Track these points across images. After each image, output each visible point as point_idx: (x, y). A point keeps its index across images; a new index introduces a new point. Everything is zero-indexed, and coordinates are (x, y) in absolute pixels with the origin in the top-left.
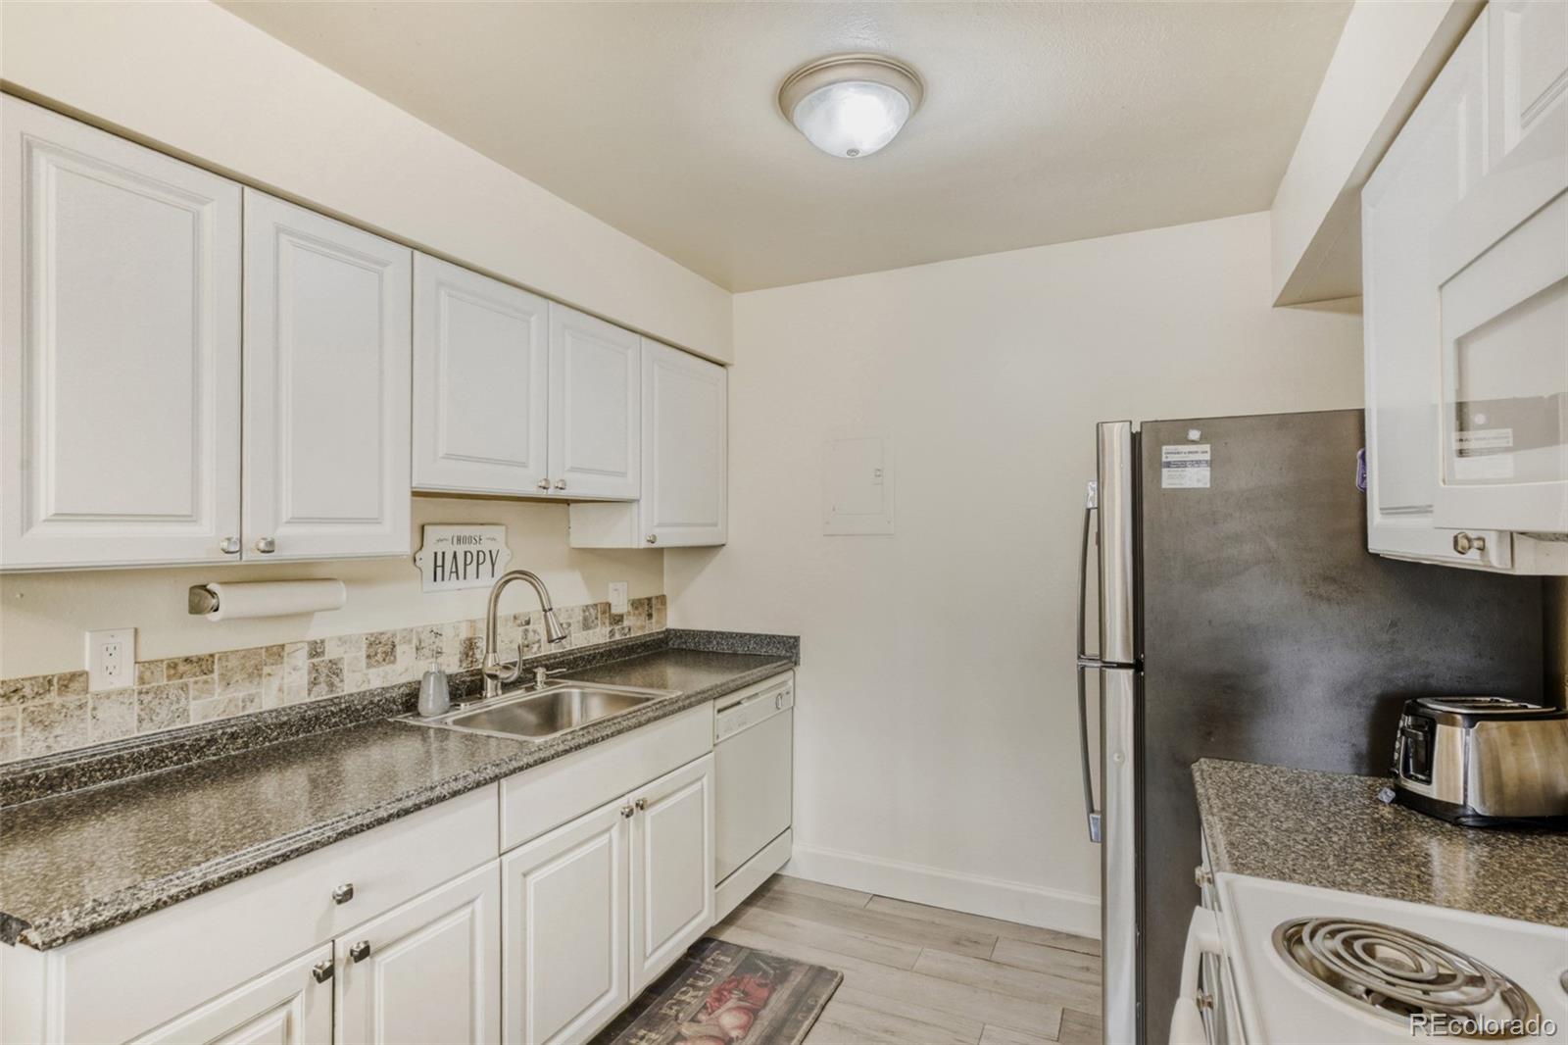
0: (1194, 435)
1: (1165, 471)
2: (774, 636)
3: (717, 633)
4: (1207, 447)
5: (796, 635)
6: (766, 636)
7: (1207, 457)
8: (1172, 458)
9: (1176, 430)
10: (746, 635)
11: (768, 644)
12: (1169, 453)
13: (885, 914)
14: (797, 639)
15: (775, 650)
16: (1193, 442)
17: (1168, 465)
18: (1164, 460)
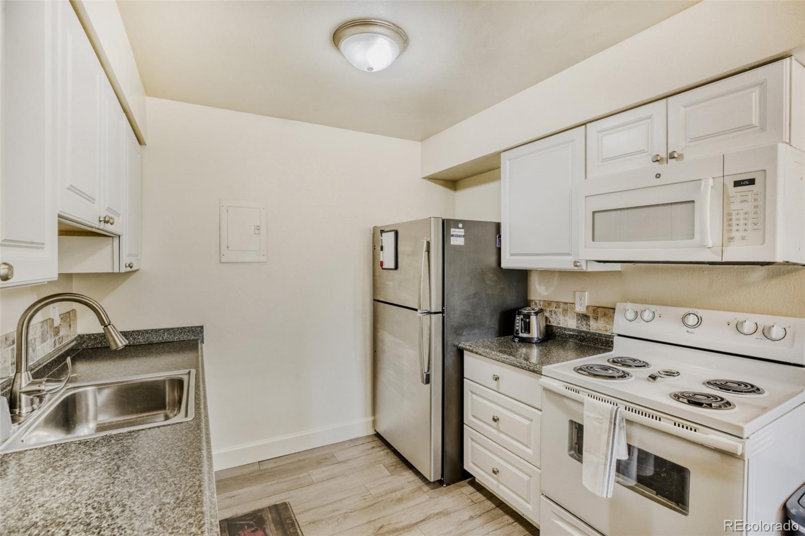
0: (460, 225)
1: (452, 238)
2: (184, 328)
3: (133, 331)
4: (463, 230)
5: (201, 325)
6: (178, 328)
7: (463, 234)
8: (453, 233)
9: (455, 223)
10: (159, 330)
11: (180, 333)
12: (453, 231)
13: (273, 468)
14: (202, 327)
15: (185, 336)
16: (460, 228)
17: (453, 236)
18: (452, 234)
